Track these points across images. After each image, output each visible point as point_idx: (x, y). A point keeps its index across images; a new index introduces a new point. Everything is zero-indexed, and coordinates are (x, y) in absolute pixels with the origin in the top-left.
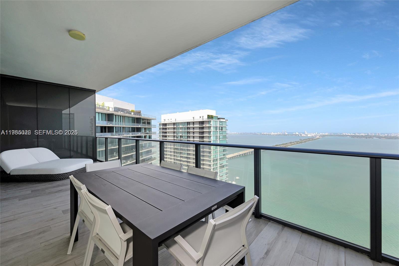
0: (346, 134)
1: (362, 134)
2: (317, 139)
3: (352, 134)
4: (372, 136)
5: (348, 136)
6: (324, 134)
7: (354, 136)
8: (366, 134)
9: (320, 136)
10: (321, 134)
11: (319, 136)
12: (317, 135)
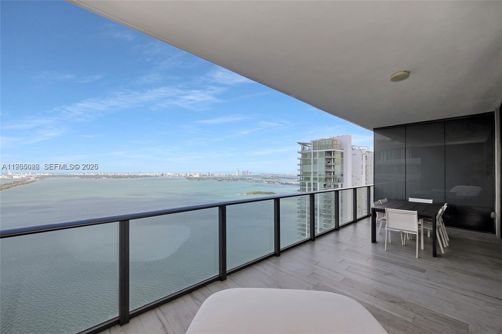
0: (73, 174)
1: (91, 174)
2: (31, 182)
3: (81, 174)
4: (101, 176)
5: (76, 176)
6: (44, 175)
7: (83, 176)
8: (96, 174)
9: (36, 178)
10: (37, 174)
11: (34, 178)
12: (31, 176)
